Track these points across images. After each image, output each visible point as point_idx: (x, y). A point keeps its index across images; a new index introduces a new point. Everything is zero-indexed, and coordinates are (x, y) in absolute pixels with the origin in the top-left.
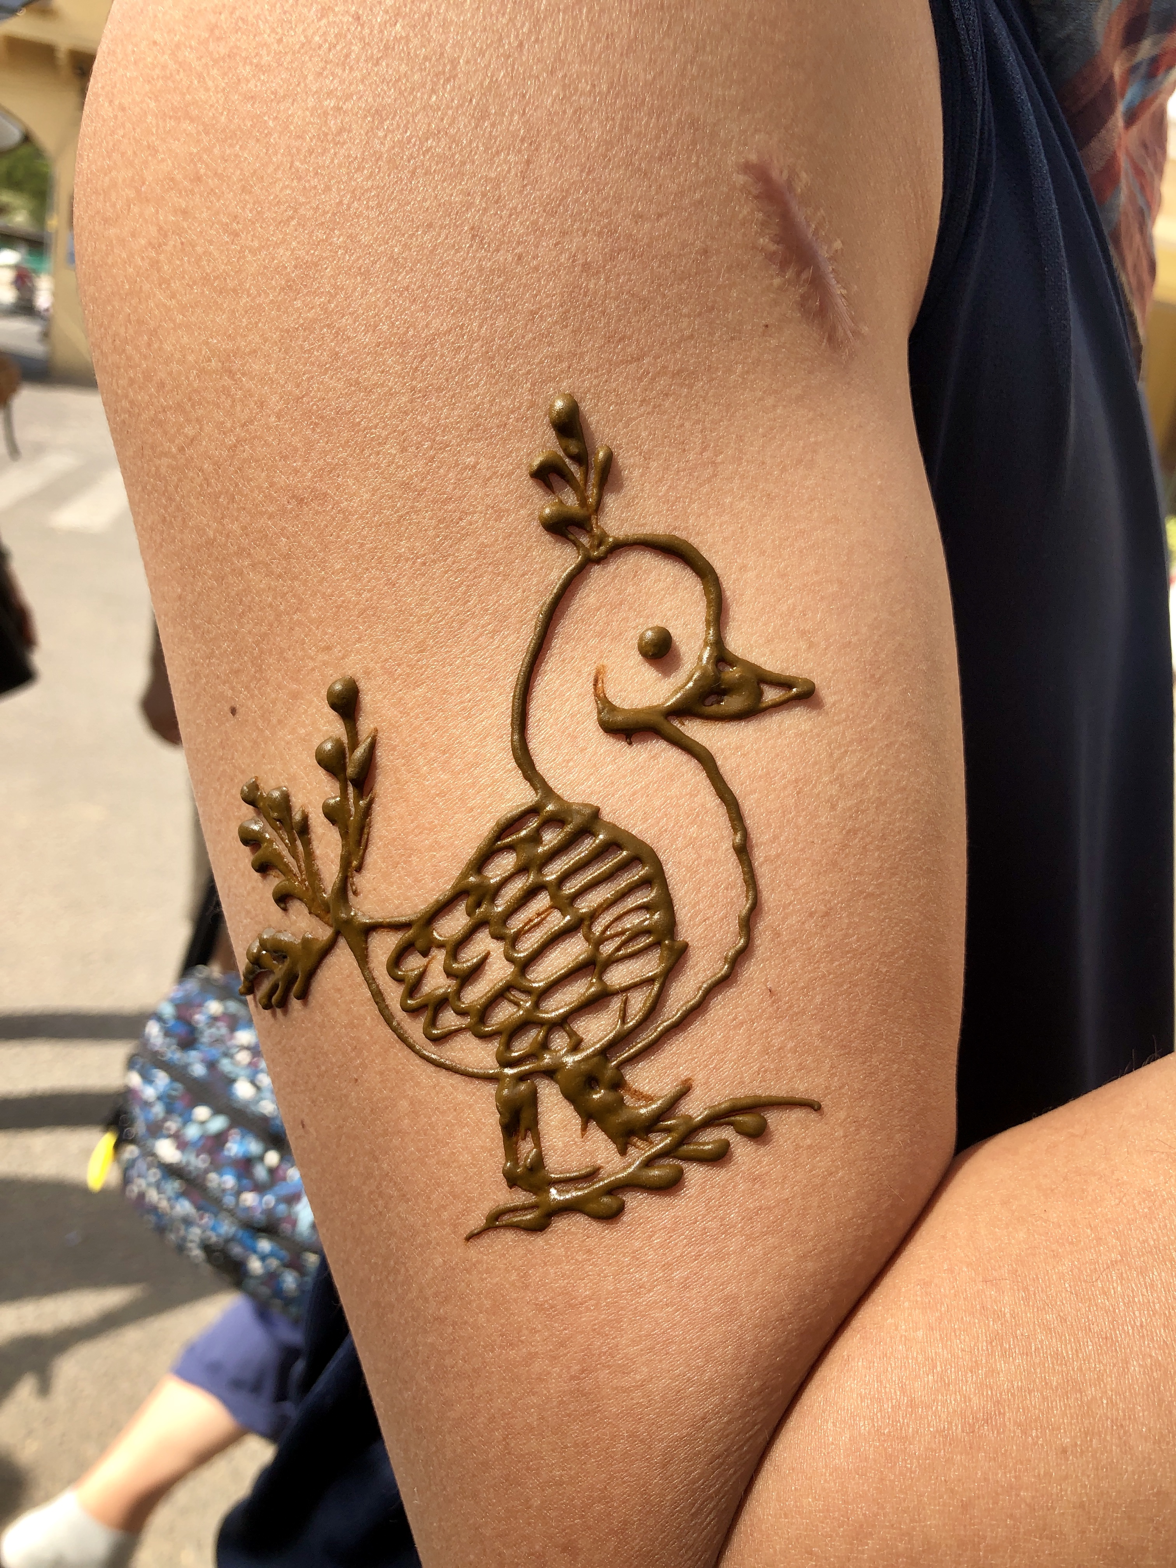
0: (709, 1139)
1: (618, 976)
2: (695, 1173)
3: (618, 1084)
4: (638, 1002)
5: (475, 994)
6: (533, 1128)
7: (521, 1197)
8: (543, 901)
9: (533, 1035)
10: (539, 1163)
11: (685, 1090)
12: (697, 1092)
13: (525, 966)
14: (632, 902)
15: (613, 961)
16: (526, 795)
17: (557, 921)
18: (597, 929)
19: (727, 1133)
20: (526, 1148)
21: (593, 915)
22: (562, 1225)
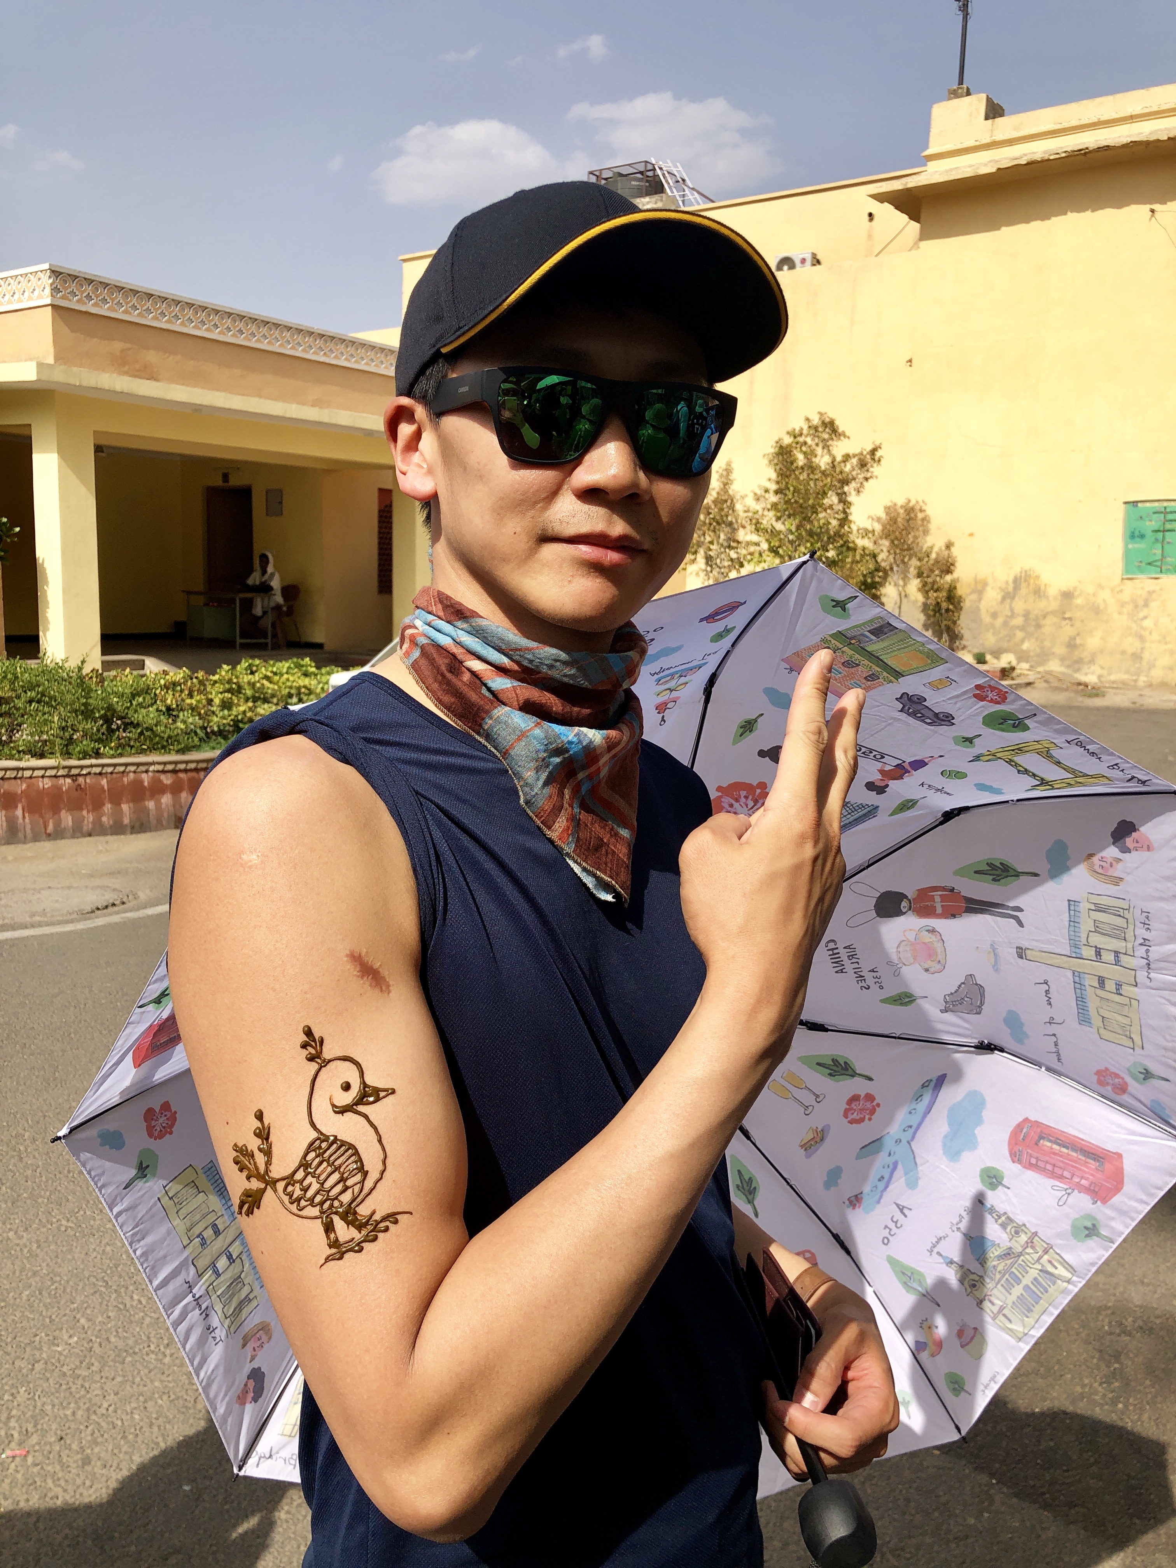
0: (382, 1225)
1: (349, 1183)
2: (380, 1235)
3: (355, 1213)
4: (357, 1189)
5: (309, 1194)
6: (334, 1230)
7: (334, 1251)
8: (325, 1164)
9: (328, 1202)
10: (337, 1240)
11: (374, 1213)
12: (377, 1212)
13: (322, 1184)
14: (350, 1161)
15: (347, 1179)
16: (315, 1135)
17: (329, 1169)
18: (342, 1170)
19: (387, 1223)
20: (332, 1236)
21: (340, 1167)
22: (346, 1256)
